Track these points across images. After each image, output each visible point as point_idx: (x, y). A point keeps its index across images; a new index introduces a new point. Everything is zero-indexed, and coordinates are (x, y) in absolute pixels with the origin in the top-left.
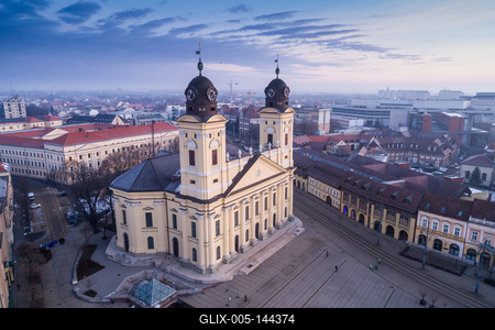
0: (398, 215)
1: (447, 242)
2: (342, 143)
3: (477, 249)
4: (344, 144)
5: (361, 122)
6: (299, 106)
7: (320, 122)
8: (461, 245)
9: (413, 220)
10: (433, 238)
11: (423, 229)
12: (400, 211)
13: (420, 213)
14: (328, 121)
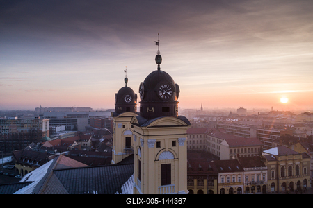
0: (205, 181)
1: (235, 187)
2: (75, 144)
3: (249, 185)
4: (77, 144)
5: (63, 128)
6: (16, 118)
7: (44, 130)
8: (242, 186)
9: (215, 181)
10: (229, 188)
11: (223, 184)
12: (205, 177)
13: (220, 174)
14: (48, 129)
